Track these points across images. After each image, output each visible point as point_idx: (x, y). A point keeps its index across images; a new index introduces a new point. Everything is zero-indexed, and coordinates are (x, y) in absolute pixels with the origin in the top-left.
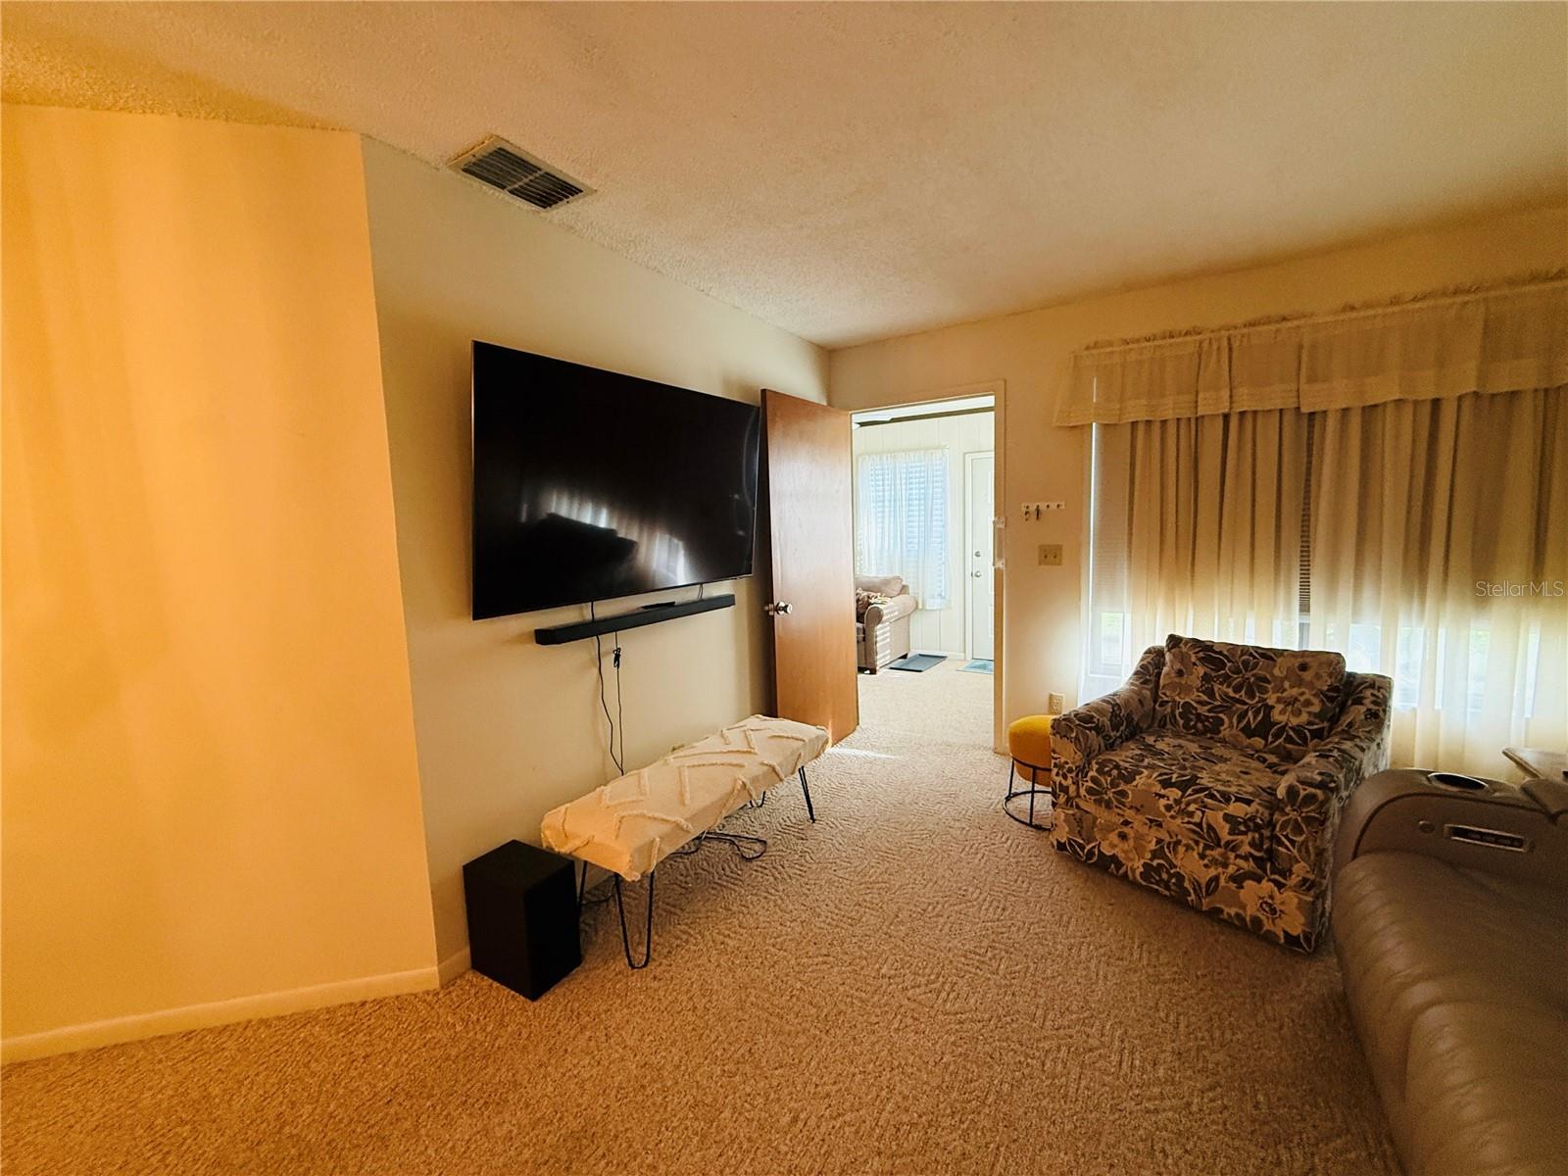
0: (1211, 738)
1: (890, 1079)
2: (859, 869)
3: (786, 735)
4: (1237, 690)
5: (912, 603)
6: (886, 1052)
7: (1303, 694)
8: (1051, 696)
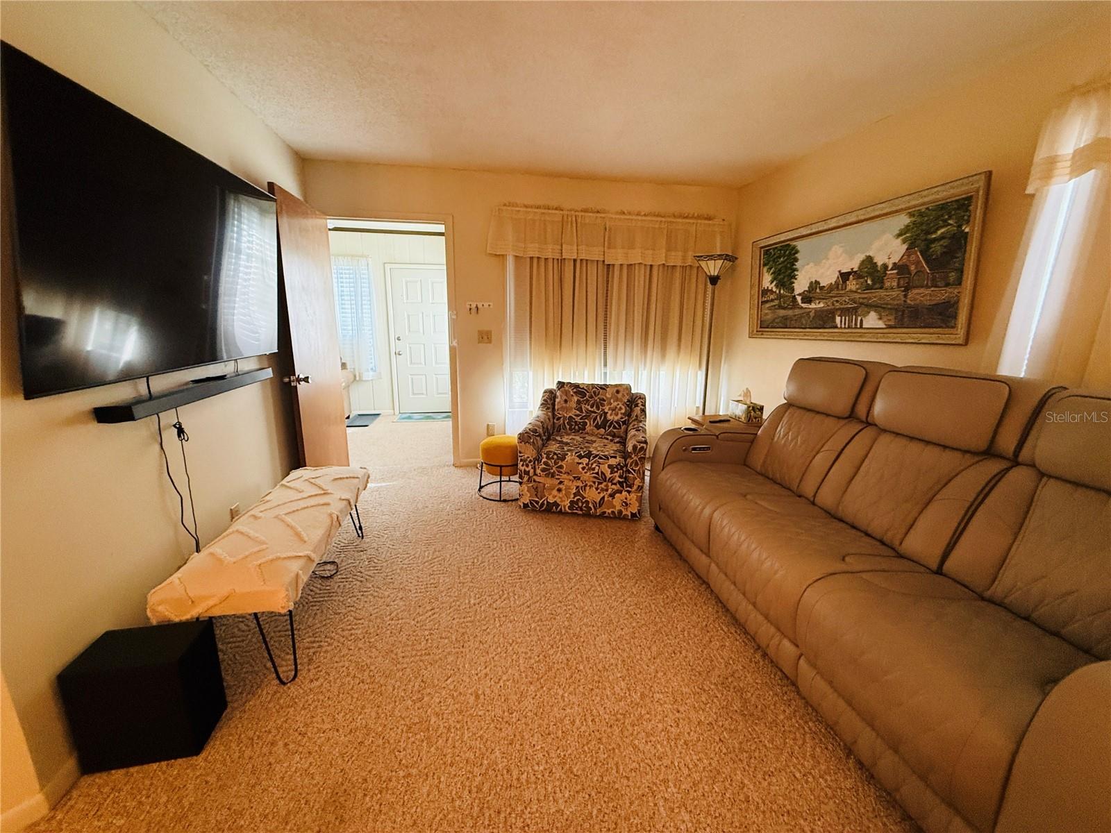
0: (582, 433)
1: (513, 649)
2: (417, 555)
3: (345, 476)
4: (592, 407)
5: (352, 377)
6: (502, 639)
7: (618, 404)
8: (488, 425)
